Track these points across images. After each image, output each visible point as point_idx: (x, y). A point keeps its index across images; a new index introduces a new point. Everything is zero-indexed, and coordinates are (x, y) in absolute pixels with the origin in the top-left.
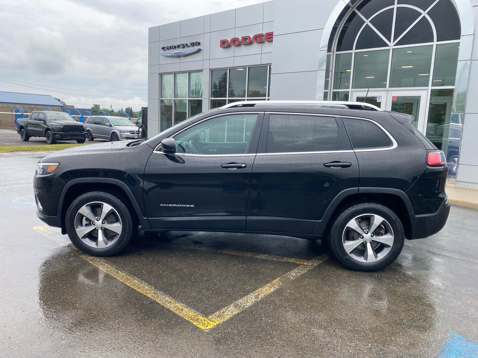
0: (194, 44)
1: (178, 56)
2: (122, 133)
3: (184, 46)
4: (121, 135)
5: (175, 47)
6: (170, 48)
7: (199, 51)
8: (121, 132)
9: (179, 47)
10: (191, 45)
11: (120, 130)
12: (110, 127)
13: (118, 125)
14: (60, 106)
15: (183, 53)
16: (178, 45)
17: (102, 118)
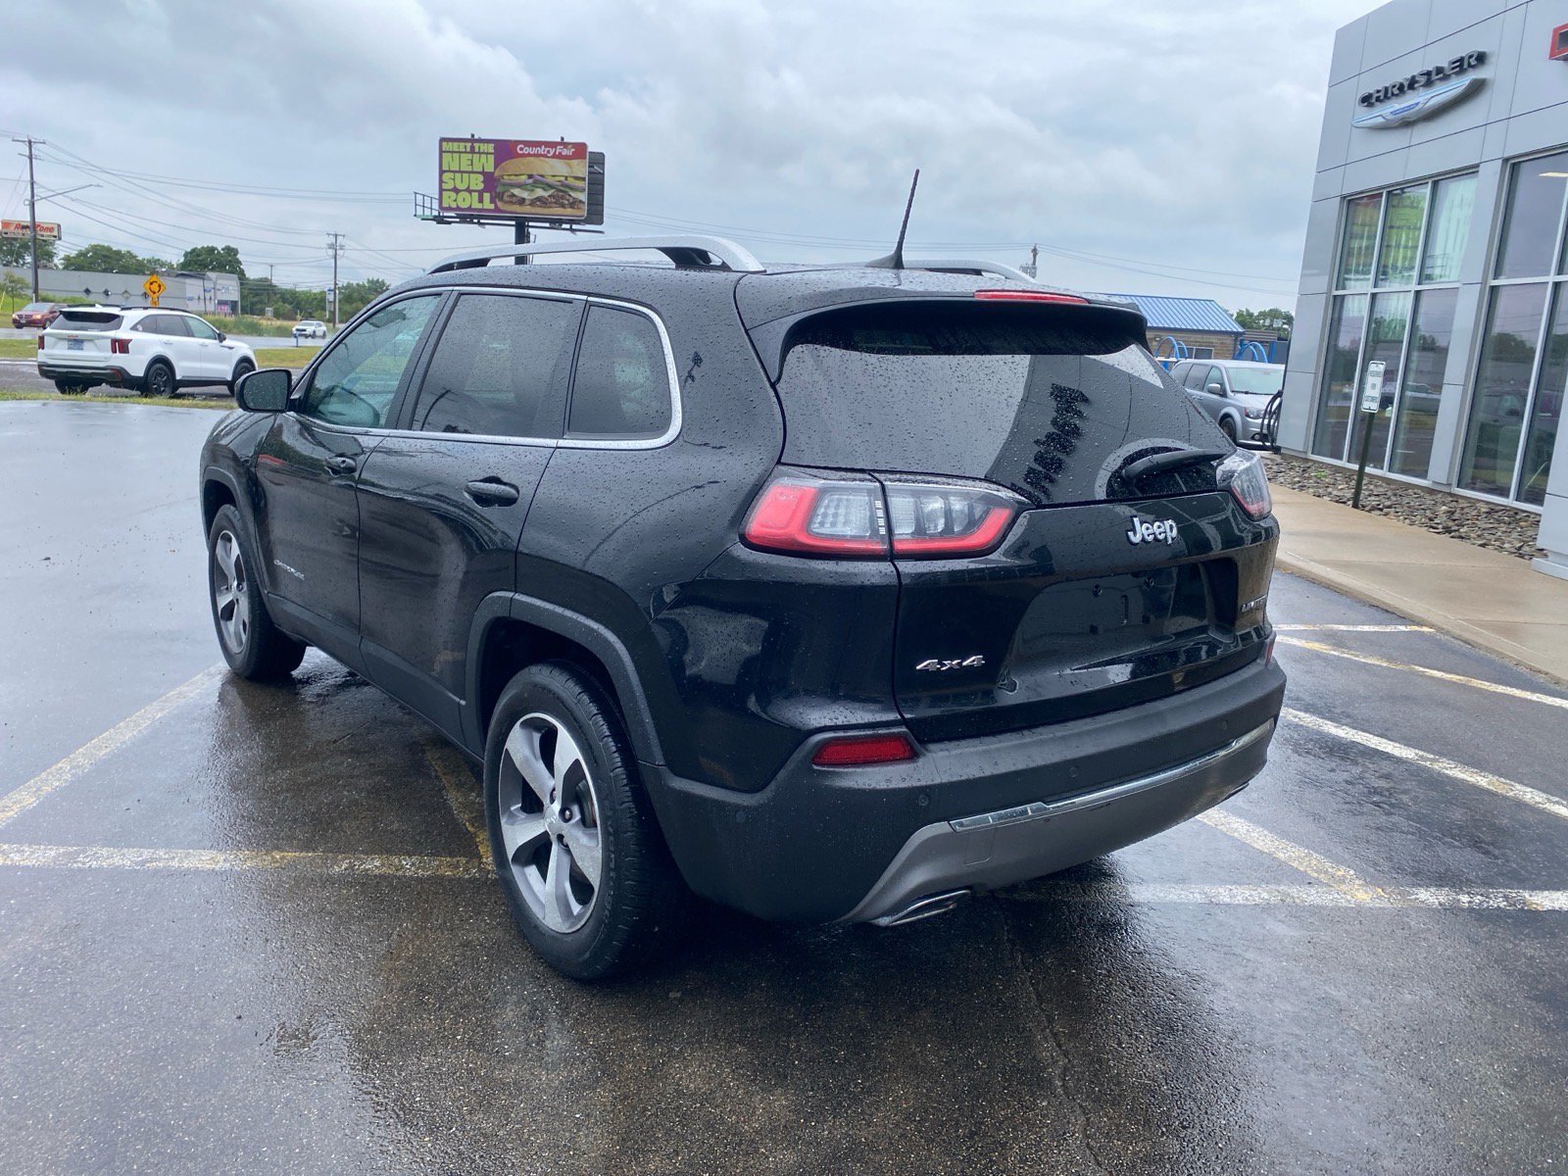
0: (1461, 66)
1: (1407, 124)
2: (1249, 419)
3: (1430, 78)
4: (1245, 424)
5: (1401, 88)
6: (1386, 95)
7: (1476, 89)
8: (1248, 416)
9: (1412, 84)
10: (1453, 68)
11: (1245, 409)
12: (1221, 396)
13: (1247, 393)
14: (1232, 333)
15: (1420, 106)
16: (1409, 77)
17: (1207, 365)
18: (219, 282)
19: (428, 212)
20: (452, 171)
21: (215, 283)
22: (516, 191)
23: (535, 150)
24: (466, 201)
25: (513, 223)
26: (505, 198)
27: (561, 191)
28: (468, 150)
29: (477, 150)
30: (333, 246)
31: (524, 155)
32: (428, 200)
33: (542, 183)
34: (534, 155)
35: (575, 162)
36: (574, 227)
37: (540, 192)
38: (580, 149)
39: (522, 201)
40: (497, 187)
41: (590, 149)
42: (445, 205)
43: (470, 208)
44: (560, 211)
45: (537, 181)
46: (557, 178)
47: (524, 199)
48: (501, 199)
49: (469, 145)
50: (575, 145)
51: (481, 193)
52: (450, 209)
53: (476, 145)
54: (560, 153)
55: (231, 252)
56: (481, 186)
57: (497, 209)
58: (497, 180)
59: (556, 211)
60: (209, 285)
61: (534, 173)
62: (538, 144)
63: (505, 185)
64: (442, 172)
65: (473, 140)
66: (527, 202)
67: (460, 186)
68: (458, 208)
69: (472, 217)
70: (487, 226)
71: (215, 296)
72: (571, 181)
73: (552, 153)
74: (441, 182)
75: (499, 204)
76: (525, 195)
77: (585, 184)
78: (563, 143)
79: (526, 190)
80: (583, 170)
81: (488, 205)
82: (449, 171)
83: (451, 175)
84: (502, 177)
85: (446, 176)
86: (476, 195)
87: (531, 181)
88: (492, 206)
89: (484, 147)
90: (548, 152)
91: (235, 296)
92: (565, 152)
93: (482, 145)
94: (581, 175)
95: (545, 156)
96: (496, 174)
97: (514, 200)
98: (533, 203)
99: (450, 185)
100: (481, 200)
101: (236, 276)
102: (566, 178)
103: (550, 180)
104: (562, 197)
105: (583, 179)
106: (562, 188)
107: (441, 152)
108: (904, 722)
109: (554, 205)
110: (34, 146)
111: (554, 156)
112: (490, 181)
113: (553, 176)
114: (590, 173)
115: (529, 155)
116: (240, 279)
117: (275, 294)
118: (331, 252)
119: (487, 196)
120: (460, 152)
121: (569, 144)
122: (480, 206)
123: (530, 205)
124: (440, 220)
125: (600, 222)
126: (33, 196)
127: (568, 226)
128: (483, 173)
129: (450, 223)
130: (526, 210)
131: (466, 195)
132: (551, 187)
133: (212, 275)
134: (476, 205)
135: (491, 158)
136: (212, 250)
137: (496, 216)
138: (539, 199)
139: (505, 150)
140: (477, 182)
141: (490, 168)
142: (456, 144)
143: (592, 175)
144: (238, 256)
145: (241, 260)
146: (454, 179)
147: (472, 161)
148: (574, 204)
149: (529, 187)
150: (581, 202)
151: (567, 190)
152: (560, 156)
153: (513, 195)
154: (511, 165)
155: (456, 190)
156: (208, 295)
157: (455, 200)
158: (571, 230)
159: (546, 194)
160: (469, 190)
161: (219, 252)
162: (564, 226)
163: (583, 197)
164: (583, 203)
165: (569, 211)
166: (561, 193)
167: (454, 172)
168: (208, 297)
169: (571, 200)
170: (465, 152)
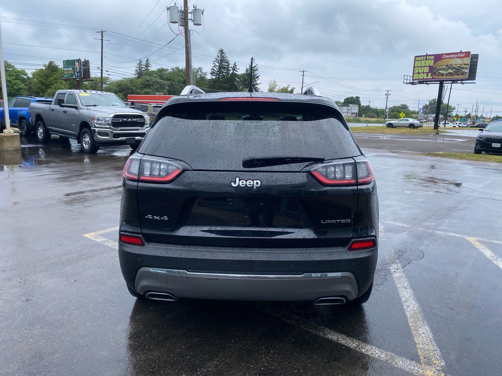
18: (353, 107)
19: (408, 81)
20: (418, 67)
21: (351, 108)
22: (441, 71)
23: (450, 56)
24: (421, 76)
25: (439, 82)
26: (436, 74)
27: (459, 69)
28: (425, 59)
29: (428, 59)
30: (387, 95)
31: (445, 59)
32: (409, 77)
33: (451, 67)
34: (449, 58)
35: (465, 59)
36: (463, 82)
37: (450, 71)
38: (467, 54)
39: (443, 75)
40: (433, 71)
41: (472, 53)
42: (414, 78)
43: (423, 79)
44: (457, 76)
45: (449, 67)
46: (457, 65)
47: (443, 74)
48: (435, 75)
49: (425, 57)
50: (465, 53)
51: (427, 73)
52: (416, 80)
53: (428, 57)
54: (459, 56)
55: (358, 98)
56: (428, 71)
57: (433, 78)
58: (434, 68)
59: (456, 77)
60: (349, 108)
61: (448, 64)
62: (451, 54)
63: (437, 69)
64: (414, 67)
65: (427, 55)
66: (445, 75)
67: (420, 72)
68: (419, 79)
69: (424, 81)
70: (429, 84)
71: (351, 111)
72: (463, 66)
73: (456, 57)
74: (414, 71)
75: (434, 76)
76: (444, 72)
77: (468, 66)
78: (461, 53)
79: (445, 70)
80: (468, 61)
81: (430, 77)
82: (417, 67)
83: (418, 68)
84: (436, 67)
85: (415, 69)
86: (426, 74)
87: (447, 67)
88: (431, 77)
89: (430, 58)
90: (455, 56)
91: (357, 111)
92: (461, 55)
93: (430, 57)
94: (467, 63)
95: (453, 58)
96: (434, 66)
97: (440, 74)
98: (447, 75)
99: (417, 72)
100: (427, 76)
101: (358, 105)
102: (461, 65)
103: (454, 66)
104: (459, 72)
105: (468, 64)
106: (459, 68)
107: (415, 61)
108: (141, 233)
109: (455, 75)
110: (304, 72)
111: (457, 57)
112: (431, 69)
113: (456, 65)
114: (471, 62)
115: (447, 58)
116: (359, 106)
117: (371, 110)
118: (386, 96)
119: (430, 74)
120: (421, 60)
121: (463, 52)
122: (427, 78)
123: (446, 76)
124: (413, 84)
125: (474, 79)
126: (302, 86)
127: (461, 82)
128: (429, 66)
129: (416, 84)
130: (444, 77)
131: (422, 74)
132: (454, 68)
133: (351, 105)
134: (425, 77)
135: (433, 61)
136: (352, 98)
137: (432, 81)
138: (449, 73)
139: (438, 58)
140: (427, 70)
141: (432, 64)
142: (420, 58)
143: (471, 63)
144: (360, 99)
145: (360, 100)
146: (418, 70)
147: (426, 63)
148: (463, 74)
149: (446, 69)
150: (466, 73)
151: (461, 69)
152: (459, 57)
153: (440, 73)
154: (440, 63)
155: (419, 73)
156: (349, 111)
157: (418, 77)
158: (462, 83)
159: (452, 71)
160: (423, 73)
161: (354, 98)
162: (458, 82)
163: (467, 71)
164: (467, 73)
165: (461, 76)
166: (458, 70)
167: (419, 67)
168: (349, 112)
169: (462, 72)
170: (424, 60)
